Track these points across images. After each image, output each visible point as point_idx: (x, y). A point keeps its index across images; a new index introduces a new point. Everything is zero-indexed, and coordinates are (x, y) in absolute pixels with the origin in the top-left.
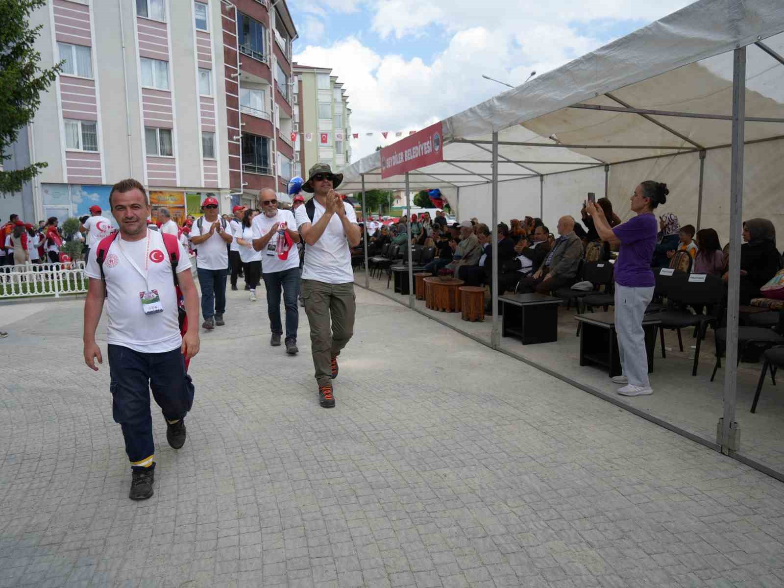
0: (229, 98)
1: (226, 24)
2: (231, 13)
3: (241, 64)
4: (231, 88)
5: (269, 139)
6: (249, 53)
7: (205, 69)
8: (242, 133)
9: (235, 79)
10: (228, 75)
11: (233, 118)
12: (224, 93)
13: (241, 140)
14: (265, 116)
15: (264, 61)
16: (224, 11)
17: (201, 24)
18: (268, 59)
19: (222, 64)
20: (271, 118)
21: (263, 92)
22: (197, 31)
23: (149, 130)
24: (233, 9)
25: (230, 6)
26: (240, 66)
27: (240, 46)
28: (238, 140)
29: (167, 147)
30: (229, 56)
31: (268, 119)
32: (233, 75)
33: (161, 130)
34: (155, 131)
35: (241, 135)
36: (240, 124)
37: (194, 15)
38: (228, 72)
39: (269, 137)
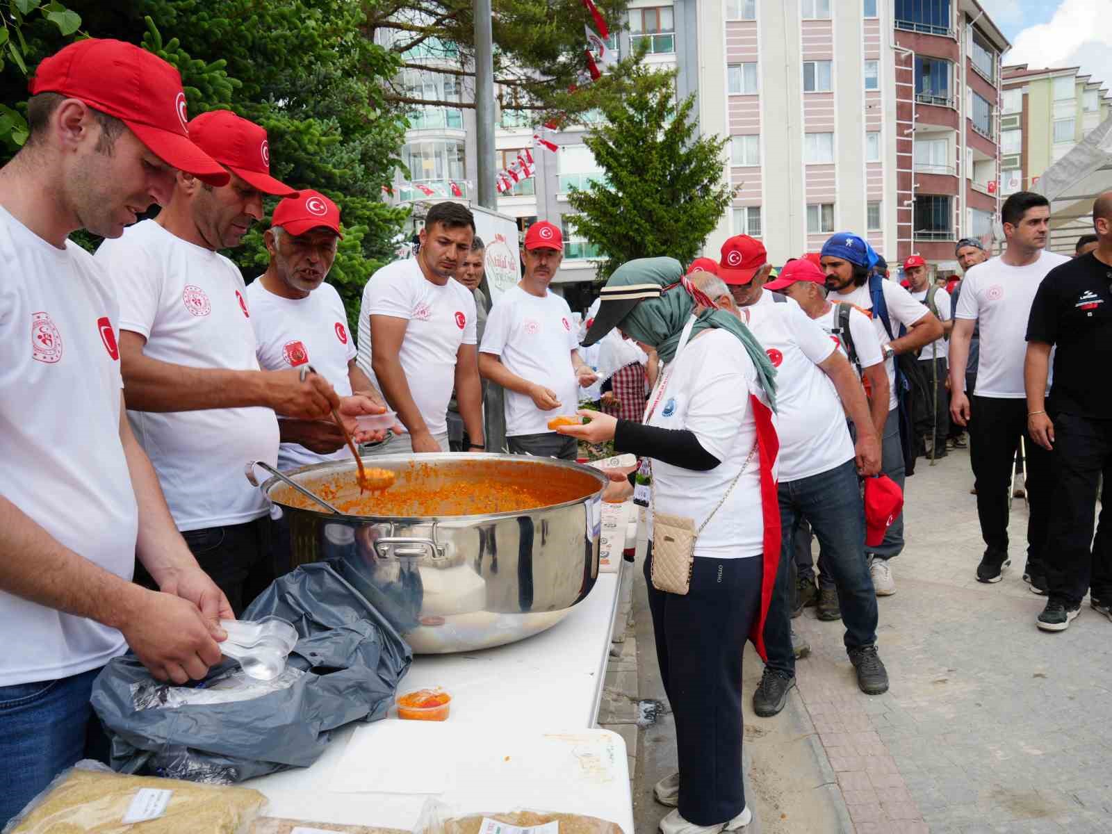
0: (900, 159)
1: (901, 76)
2: (907, 61)
3: (918, 116)
4: (904, 146)
5: (952, 197)
6: (929, 100)
7: (873, 132)
8: (915, 195)
9: (909, 135)
10: (900, 133)
11: (904, 181)
12: (894, 154)
13: (913, 205)
14: (948, 171)
15: (949, 105)
16: (898, 61)
17: (871, 83)
18: (955, 101)
19: (894, 121)
20: (955, 171)
21: (946, 142)
22: (867, 92)
23: (812, 207)
24: (911, 55)
25: (907, 54)
26: (916, 119)
27: (916, 96)
28: (909, 205)
29: (828, 223)
30: (903, 112)
31: (951, 174)
32: (906, 132)
33: (823, 206)
34: (817, 207)
35: (914, 199)
36: (913, 186)
37: (864, 73)
38: (900, 129)
39: (950, 194)
